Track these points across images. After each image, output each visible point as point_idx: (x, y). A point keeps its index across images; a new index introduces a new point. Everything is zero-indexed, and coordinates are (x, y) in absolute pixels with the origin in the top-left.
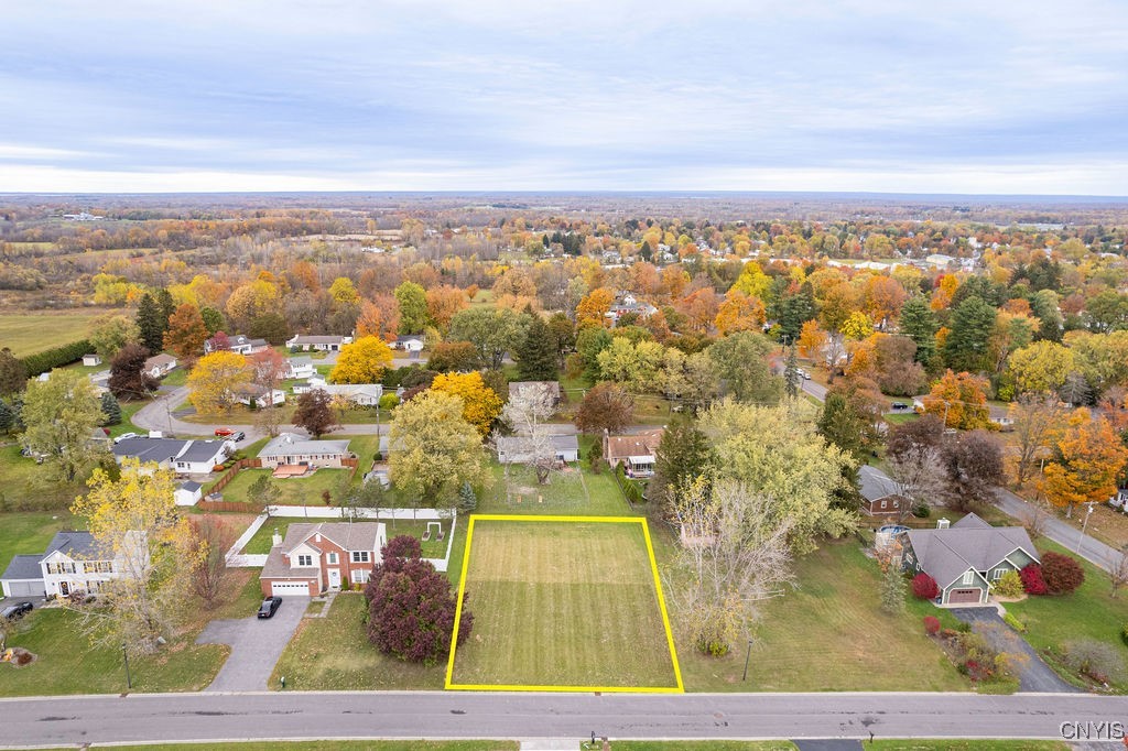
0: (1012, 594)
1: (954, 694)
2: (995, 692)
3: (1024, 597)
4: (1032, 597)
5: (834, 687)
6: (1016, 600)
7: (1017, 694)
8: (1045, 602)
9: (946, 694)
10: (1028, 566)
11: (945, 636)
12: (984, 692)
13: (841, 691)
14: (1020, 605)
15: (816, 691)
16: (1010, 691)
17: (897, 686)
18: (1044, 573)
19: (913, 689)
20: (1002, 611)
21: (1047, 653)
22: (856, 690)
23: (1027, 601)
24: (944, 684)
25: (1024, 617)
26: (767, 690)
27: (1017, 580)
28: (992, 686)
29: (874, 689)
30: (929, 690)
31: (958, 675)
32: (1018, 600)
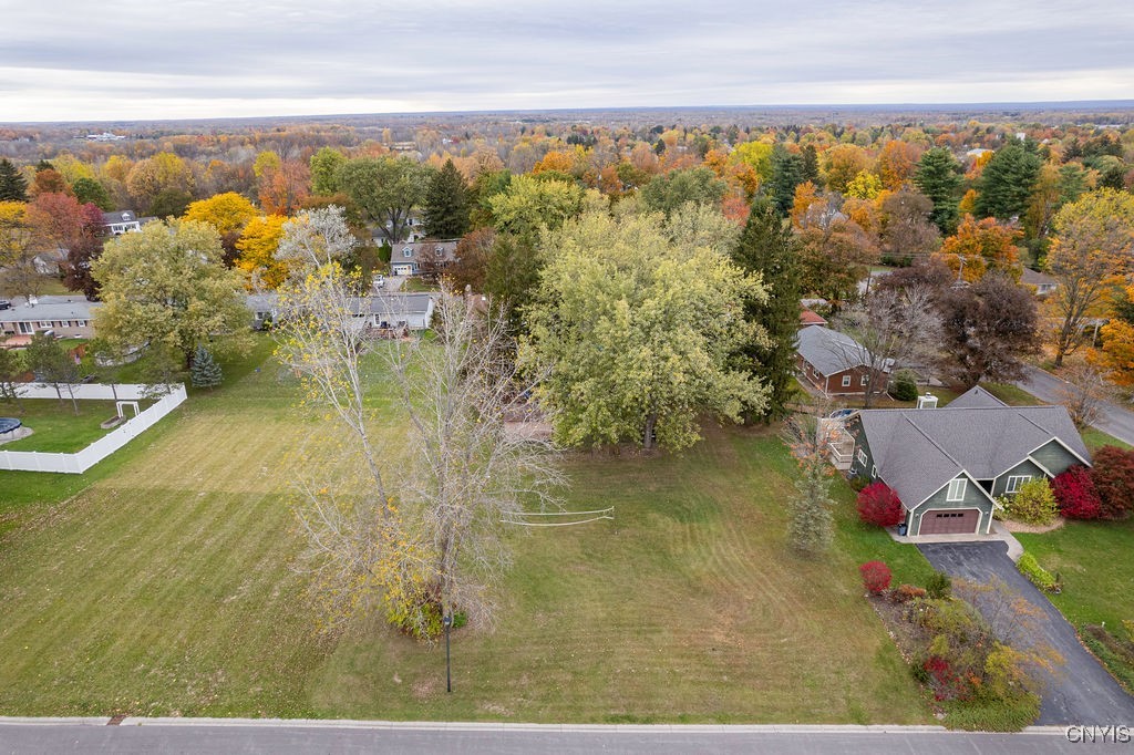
0: (1037, 517)
1: (893, 729)
2: (983, 725)
3: (1058, 524)
4: (1074, 524)
5: (636, 713)
6: (1042, 530)
7: (1031, 730)
8: (1097, 534)
9: (875, 729)
10: (1068, 470)
11: (899, 599)
12: (960, 726)
13: (648, 721)
14: (1050, 539)
15: (593, 720)
16: (1017, 723)
17: (775, 709)
18: (1098, 482)
19: (809, 717)
20: (1015, 550)
21: (1099, 635)
22: (683, 720)
23: (1064, 532)
24: (874, 705)
25: (1055, 561)
26: (488, 717)
27: (1047, 494)
28: (978, 713)
29: (722, 720)
30: (842, 721)
31: (911, 683)
32: (1046, 529)
